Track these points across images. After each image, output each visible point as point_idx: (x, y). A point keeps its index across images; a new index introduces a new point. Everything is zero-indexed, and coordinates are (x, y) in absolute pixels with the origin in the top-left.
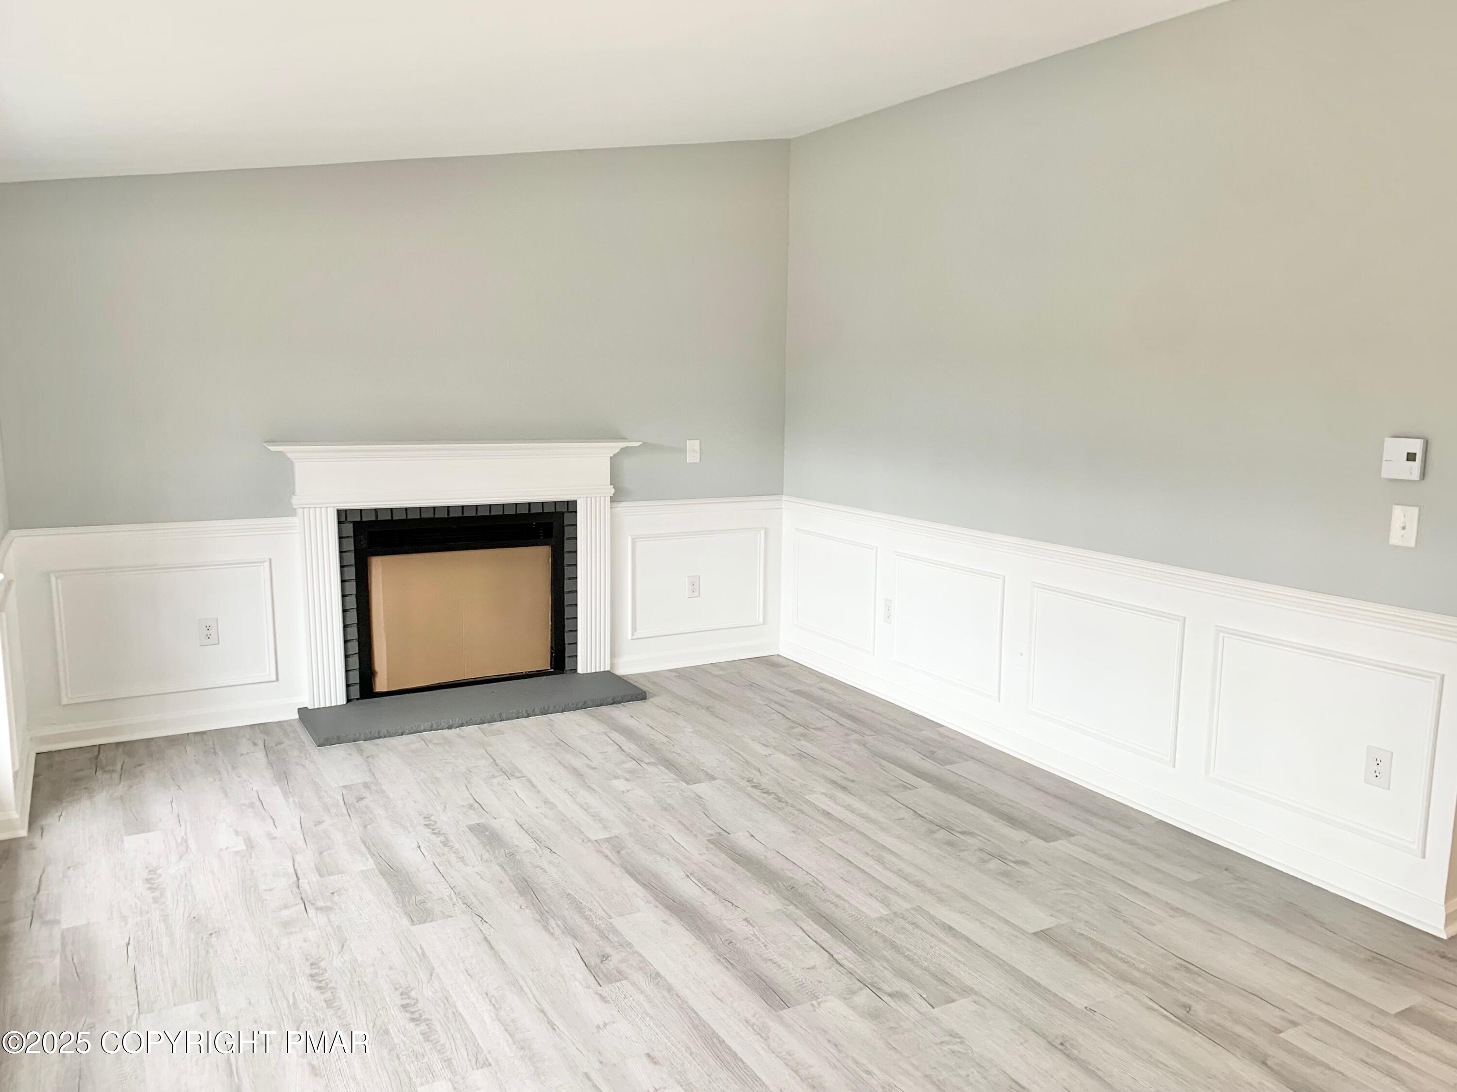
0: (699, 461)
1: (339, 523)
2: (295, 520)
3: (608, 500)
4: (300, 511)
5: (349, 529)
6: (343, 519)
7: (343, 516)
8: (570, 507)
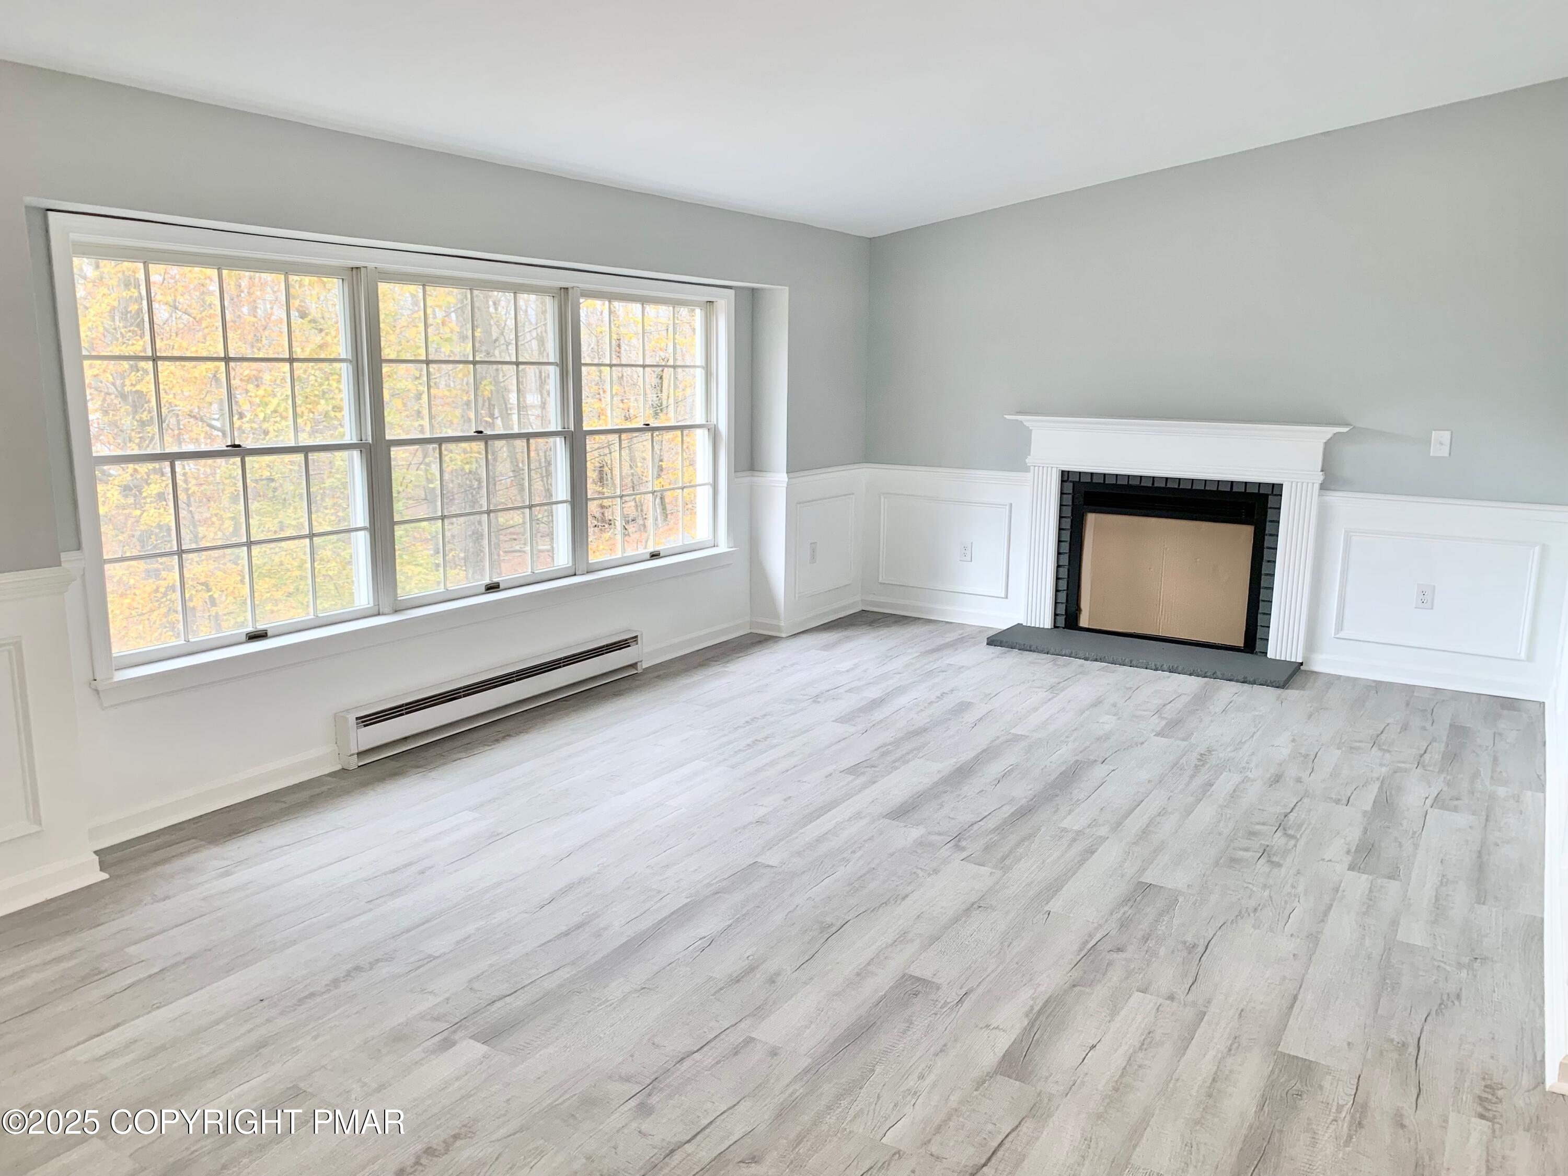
0: (1447, 455)
1: (1063, 481)
2: (1029, 476)
3: (1317, 486)
4: (1032, 468)
5: (1069, 488)
6: (1066, 478)
7: (1065, 476)
8: (1275, 490)
